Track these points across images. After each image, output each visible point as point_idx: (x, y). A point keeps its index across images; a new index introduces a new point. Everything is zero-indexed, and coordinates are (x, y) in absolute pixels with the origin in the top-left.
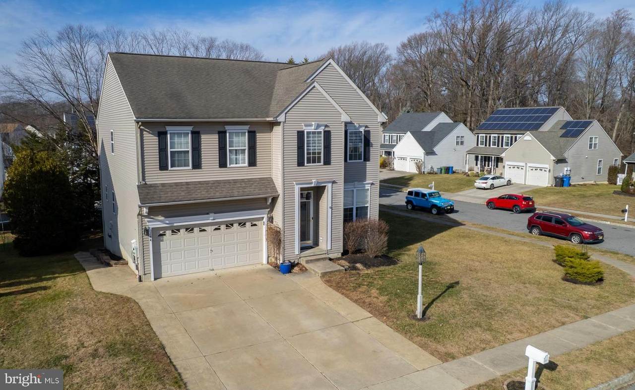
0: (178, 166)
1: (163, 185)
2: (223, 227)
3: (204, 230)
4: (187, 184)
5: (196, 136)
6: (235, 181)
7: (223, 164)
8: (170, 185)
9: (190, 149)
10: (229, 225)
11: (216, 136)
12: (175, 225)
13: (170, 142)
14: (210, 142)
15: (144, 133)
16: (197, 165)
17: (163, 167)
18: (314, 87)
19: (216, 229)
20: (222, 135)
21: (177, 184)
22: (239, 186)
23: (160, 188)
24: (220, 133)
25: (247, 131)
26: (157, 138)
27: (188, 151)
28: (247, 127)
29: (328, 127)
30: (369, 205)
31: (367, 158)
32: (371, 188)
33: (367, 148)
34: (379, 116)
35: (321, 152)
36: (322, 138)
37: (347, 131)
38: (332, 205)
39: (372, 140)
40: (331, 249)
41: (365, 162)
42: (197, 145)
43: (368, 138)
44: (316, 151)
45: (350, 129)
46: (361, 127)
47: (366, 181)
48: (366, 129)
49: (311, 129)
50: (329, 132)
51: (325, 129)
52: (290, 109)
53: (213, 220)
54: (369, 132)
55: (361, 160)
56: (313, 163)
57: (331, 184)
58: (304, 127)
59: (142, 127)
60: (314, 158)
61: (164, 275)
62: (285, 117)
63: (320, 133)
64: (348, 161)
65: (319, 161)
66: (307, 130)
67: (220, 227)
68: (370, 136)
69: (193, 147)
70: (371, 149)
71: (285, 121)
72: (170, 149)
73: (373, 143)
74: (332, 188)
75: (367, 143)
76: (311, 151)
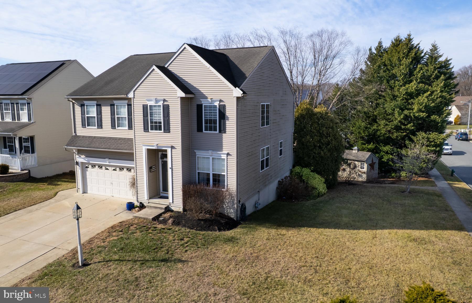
0: (92, 126)
1: (83, 137)
2: (118, 169)
3: (107, 169)
4: (95, 137)
5: (99, 107)
6: (120, 139)
7: (113, 126)
8: (86, 137)
10: (121, 169)
12: (91, 162)
13: (86, 111)
14: (106, 112)
15: (75, 105)
16: (100, 126)
17: (83, 125)
18: (154, 70)
19: (114, 170)
20: (112, 106)
21: (89, 137)
26: (80, 108)
27: (95, 117)
28: (126, 102)
29: (167, 101)
30: (225, 174)
31: (222, 130)
32: (227, 159)
33: (222, 121)
34: (233, 91)
35: (161, 122)
36: (162, 111)
37: (201, 105)
38: (172, 167)
39: (228, 113)
40: (173, 203)
41: (220, 134)
42: (99, 113)
43: (223, 111)
44: (158, 121)
45: (204, 103)
46: (216, 101)
47: (222, 151)
48: (221, 103)
49: (152, 103)
50: (168, 106)
51: (164, 103)
52: (137, 88)
53: (109, 163)
54: (224, 106)
55: (216, 131)
56: (155, 130)
57: (170, 149)
58: (147, 101)
59: (74, 101)
60: (157, 127)
61: (89, 192)
62: (134, 94)
63: (159, 106)
64: (204, 131)
65: (160, 129)
66: (149, 103)
67: (116, 168)
68: (225, 110)
69: (97, 115)
70: (227, 122)
71: (134, 97)
72: (87, 115)
73: (229, 117)
74: (171, 152)
75: (223, 116)
76: (154, 120)
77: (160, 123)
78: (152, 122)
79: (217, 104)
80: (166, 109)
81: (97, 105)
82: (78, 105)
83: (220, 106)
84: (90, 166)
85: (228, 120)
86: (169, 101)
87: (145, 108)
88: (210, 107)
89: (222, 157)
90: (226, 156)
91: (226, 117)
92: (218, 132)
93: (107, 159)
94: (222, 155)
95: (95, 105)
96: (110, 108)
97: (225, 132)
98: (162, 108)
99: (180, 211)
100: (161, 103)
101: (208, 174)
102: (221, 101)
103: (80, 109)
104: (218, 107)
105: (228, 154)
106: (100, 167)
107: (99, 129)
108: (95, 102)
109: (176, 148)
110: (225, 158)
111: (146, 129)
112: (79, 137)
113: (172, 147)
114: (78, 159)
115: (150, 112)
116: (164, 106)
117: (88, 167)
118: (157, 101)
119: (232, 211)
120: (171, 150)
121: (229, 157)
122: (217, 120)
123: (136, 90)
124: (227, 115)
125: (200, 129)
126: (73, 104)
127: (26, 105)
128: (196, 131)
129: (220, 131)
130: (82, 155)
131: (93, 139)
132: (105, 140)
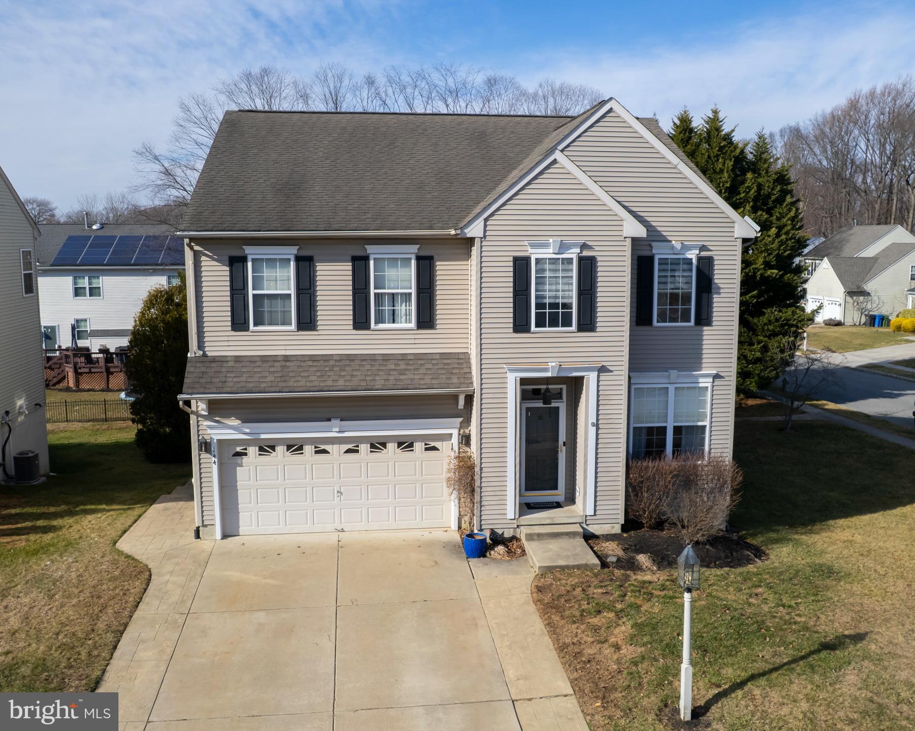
0: (270, 324)
1: (238, 359)
2: (364, 448)
3: (325, 452)
4: (287, 358)
5: (305, 264)
6: (386, 358)
7: (361, 322)
8: (251, 360)
9: (292, 291)
10: (377, 445)
11: (348, 267)
12: (263, 436)
13: (253, 276)
14: (333, 279)
15: (203, 258)
16: (307, 321)
17: (239, 323)
18: (555, 162)
19: (349, 451)
20: (360, 263)
21: (264, 359)
22: (393, 367)
23: (230, 364)
24: (354, 259)
25: (413, 257)
26: (228, 269)
27: (290, 295)
28: (414, 248)
29: (591, 248)
30: (706, 423)
31: (704, 318)
32: (713, 386)
33: (705, 295)
34: (736, 225)
35: (571, 304)
36: (575, 274)
37: (651, 259)
38: (598, 420)
39: (719, 278)
40: (595, 515)
41: (698, 328)
42: (307, 285)
43: (708, 274)
44: (560, 301)
45: (659, 252)
46: (690, 248)
47: (700, 369)
48: (704, 254)
49: (548, 253)
50: (593, 260)
51: (581, 252)
53: (339, 432)
54: (711, 261)
55: (689, 321)
56: (549, 326)
57: (596, 373)
58: (529, 248)
59: (197, 248)
60: (554, 316)
62: (485, 226)
63: (570, 261)
64: (655, 323)
65: (567, 322)
66: (536, 254)
67: (358, 446)
68: (713, 270)
69: (298, 288)
70: (716, 299)
71: (485, 236)
72: (254, 289)
73: (721, 286)
74: (598, 381)
75: (706, 283)
76: (547, 301)
77: (568, 305)
78: (539, 306)
79: (692, 255)
81: (298, 259)
82: (214, 260)
83: (700, 259)
84: (253, 451)
85: (719, 293)
86: (596, 248)
87: (521, 265)
88: (676, 262)
89: (701, 385)
90: (711, 380)
91: (713, 286)
92: (692, 323)
93: (336, 422)
94: (701, 380)
95: (292, 258)
96: (350, 268)
97: (709, 323)
98: (575, 266)
100: (573, 254)
101: (664, 429)
102: (703, 248)
103: (228, 273)
104: (694, 261)
105: (716, 377)
106: (295, 447)
107: (301, 333)
108: (293, 250)
109: (612, 371)
110: (709, 385)
111: (521, 325)
112: (214, 360)
113: (602, 370)
114: (209, 431)
115: (536, 278)
116: (581, 259)
117: (246, 454)
118: (563, 247)
120: (598, 376)
121: (718, 382)
122: (691, 292)
123: (492, 214)
124: (716, 281)
125: (642, 318)
126: (197, 255)
128: (634, 324)
129: (698, 322)
130: (228, 416)
131: (284, 363)
132: (333, 366)
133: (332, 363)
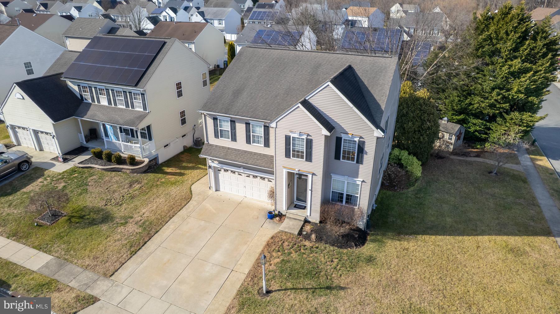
0: (225, 138)
1: (216, 146)
2: (251, 176)
3: (241, 175)
4: (229, 148)
5: (233, 122)
6: (255, 154)
7: (248, 141)
8: (220, 147)
9: (230, 130)
10: (255, 177)
11: (244, 125)
12: (224, 168)
13: (219, 124)
14: (241, 128)
15: (207, 117)
16: (234, 138)
17: (216, 136)
18: (299, 107)
19: (247, 176)
20: (248, 124)
21: (223, 147)
22: (256, 158)
23: (214, 147)
24: (246, 123)
25: (263, 125)
26: (213, 121)
28: (263, 123)
29: (311, 136)
30: (358, 196)
31: (360, 161)
33: (361, 154)
34: (375, 132)
36: (305, 143)
37: (341, 138)
38: (312, 189)
39: (367, 148)
40: (310, 216)
41: (357, 164)
42: (233, 128)
43: (362, 146)
44: (300, 151)
45: (344, 137)
46: (356, 137)
47: (357, 178)
48: (361, 140)
49: (296, 136)
50: (311, 140)
51: (307, 137)
52: (280, 120)
53: (243, 171)
54: (364, 143)
55: (354, 161)
56: (297, 158)
58: (290, 133)
59: (206, 114)
60: (298, 155)
61: (221, 190)
62: (277, 124)
63: (303, 139)
64: (341, 160)
65: (302, 158)
66: (292, 135)
67: (249, 176)
68: (364, 146)
69: (231, 129)
70: (365, 156)
71: (276, 127)
72: (220, 128)
73: (368, 152)
74: (312, 178)
75: (361, 150)
76: (296, 150)
77: (303, 152)
78: (294, 151)
79: (357, 139)
80: (309, 143)
81: (231, 121)
82: (209, 117)
83: (359, 141)
84: (222, 170)
85: (367, 154)
86: (313, 136)
87: (288, 138)
88: (350, 141)
89: (357, 183)
90: (361, 182)
91: (364, 152)
93: (241, 168)
94: (357, 181)
95: (229, 121)
97: (362, 164)
98: (305, 141)
99: (316, 222)
100: (304, 137)
101: (342, 194)
102: (361, 137)
104: (357, 142)
105: (363, 181)
106: (233, 172)
107: (232, 142)
108: (229, 118)
109: (317, 176)
110: (360, 184)
111: (287, 155)
112: (211, 145)
113: (313, 174)
114: (211, 164)
115: (292, 142)
116: (307, 139)
118: (300, 134)
119: (361, 224)
120: (312, 176)
121: (363, 183)
122: (355, 152)
123: (279, 121)
124: (366, 150)
125: (337, 157)
127: (140, 95)
128: (334, 158)
129: (357, 162)
130: (215, 161)
131: (227, 150)
132: (240, 154)
133: (240, 152)
